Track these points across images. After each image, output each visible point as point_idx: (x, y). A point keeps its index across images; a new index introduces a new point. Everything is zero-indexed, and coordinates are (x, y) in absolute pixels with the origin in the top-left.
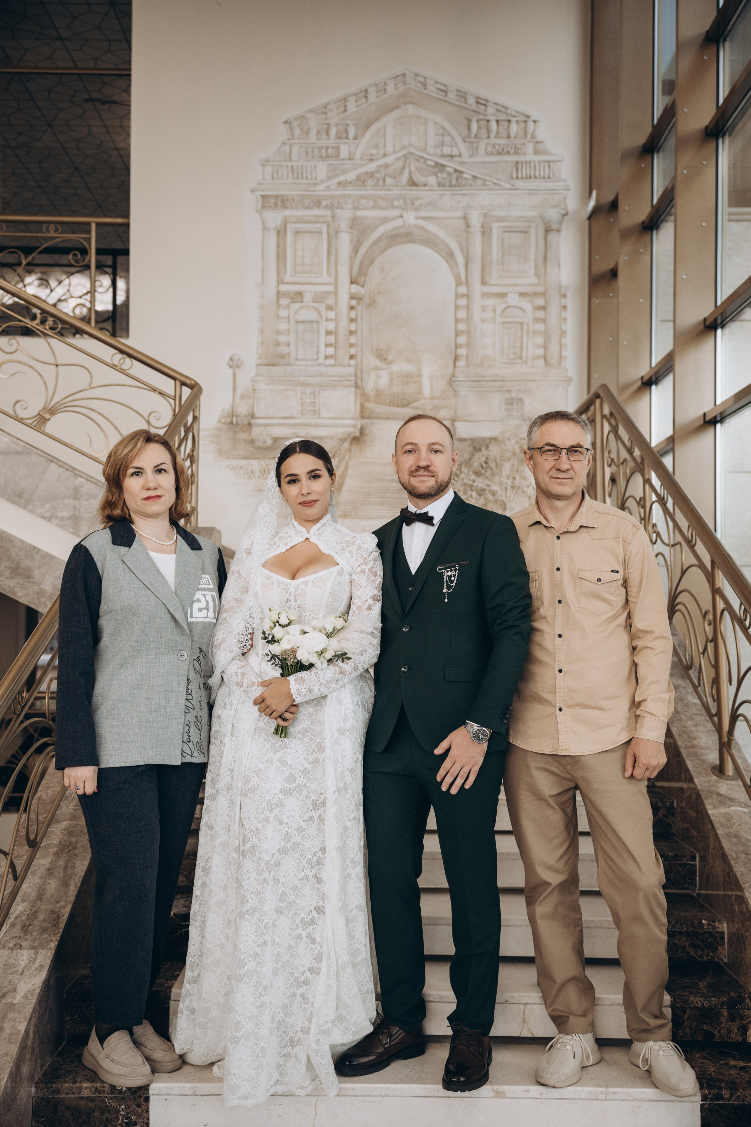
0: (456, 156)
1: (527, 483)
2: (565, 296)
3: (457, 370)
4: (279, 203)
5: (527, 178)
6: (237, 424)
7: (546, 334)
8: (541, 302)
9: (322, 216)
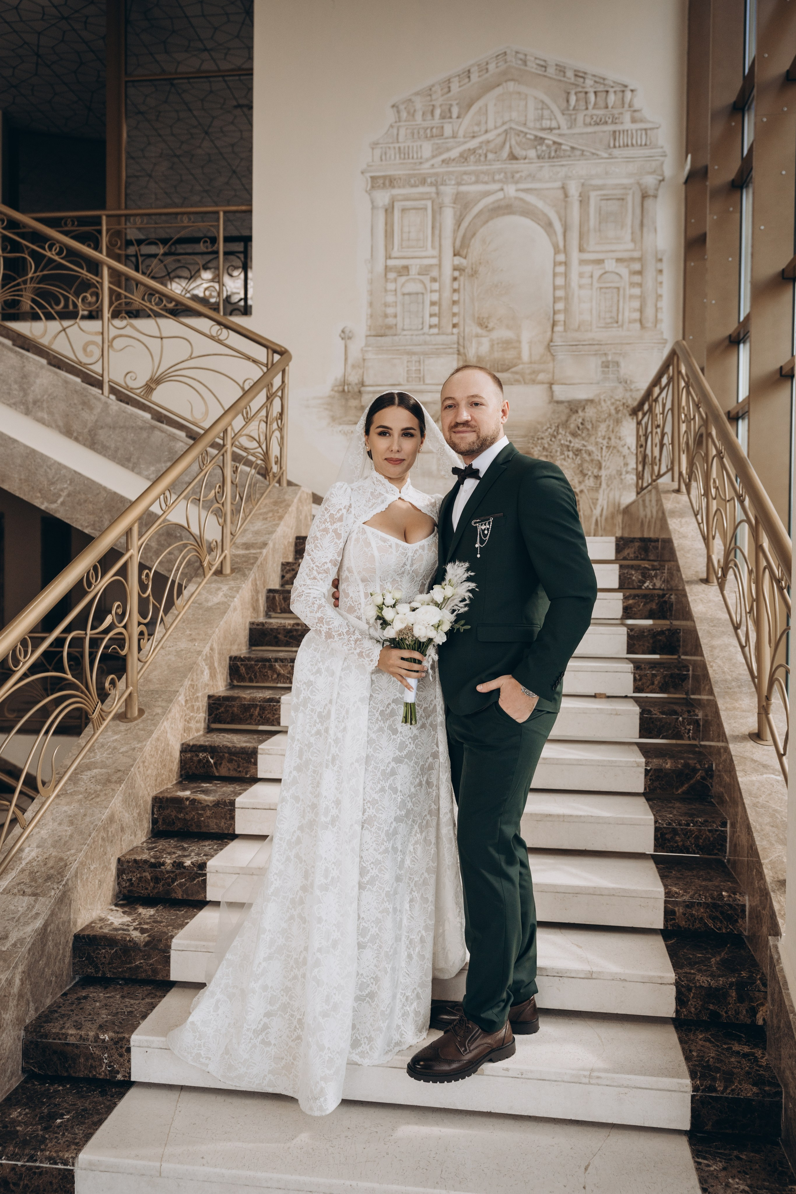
0: (555, 129)
1: (622, 443)
2: (661, 260)
3: (555, 335)
4: (387, 182)
5: (624, 146)
6: (349, 392)
7: (642, 298)
8: (637, 266)
9: (427, 193)
